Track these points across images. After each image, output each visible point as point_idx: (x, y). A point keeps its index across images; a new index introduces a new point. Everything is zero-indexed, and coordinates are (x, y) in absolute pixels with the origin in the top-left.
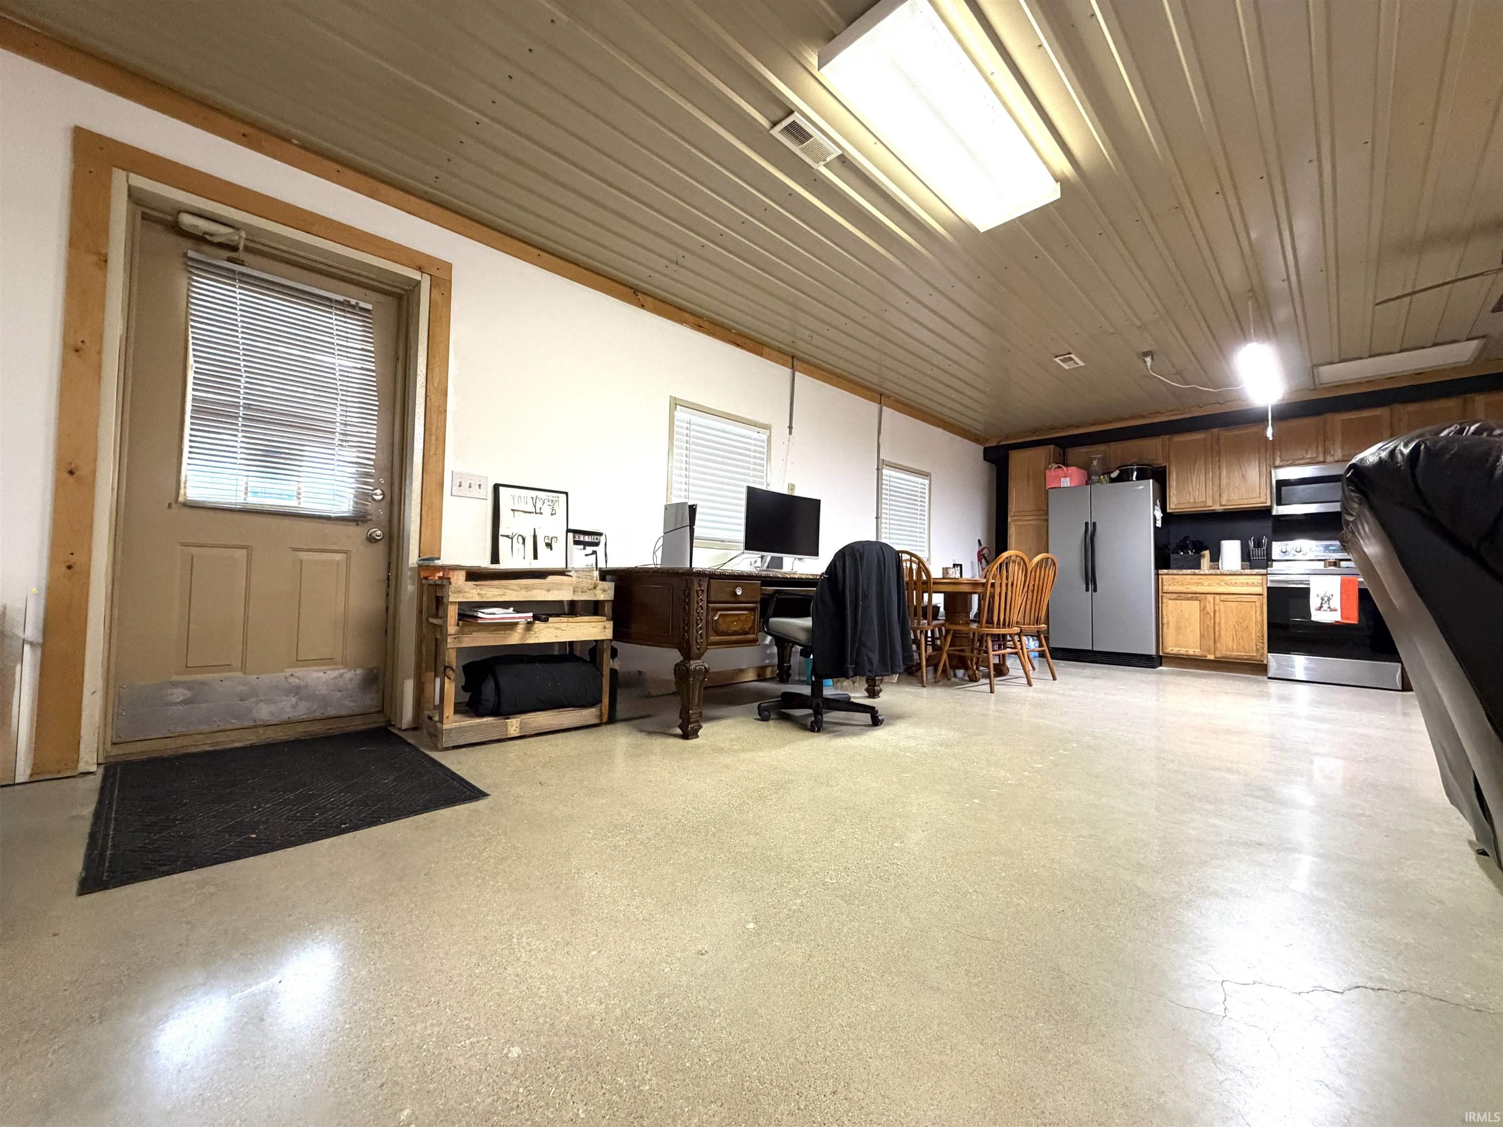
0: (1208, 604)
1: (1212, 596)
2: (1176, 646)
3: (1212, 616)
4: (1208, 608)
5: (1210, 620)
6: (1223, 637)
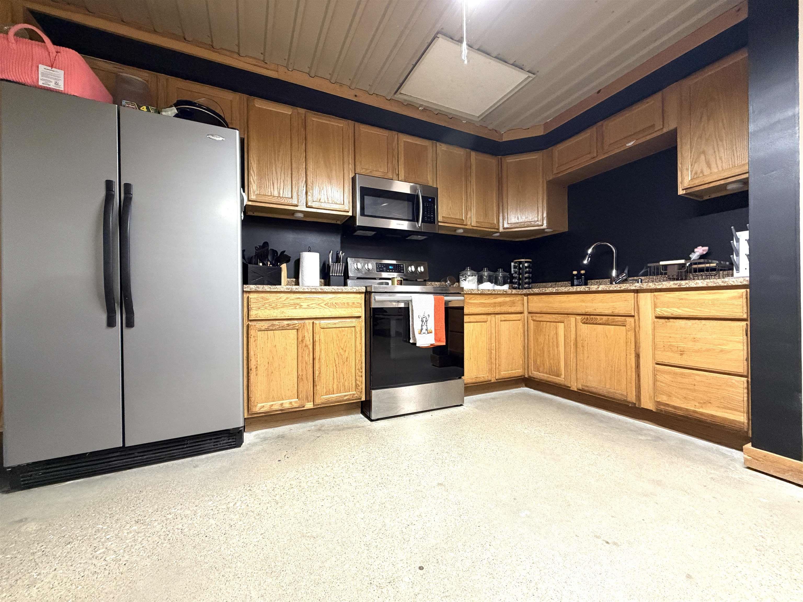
0: (306, 334)
1: (312, 321)
2: (267, 400)
3: (311, 350)
4: (307, 338)
5: (309, 354)
6: (323, 376)
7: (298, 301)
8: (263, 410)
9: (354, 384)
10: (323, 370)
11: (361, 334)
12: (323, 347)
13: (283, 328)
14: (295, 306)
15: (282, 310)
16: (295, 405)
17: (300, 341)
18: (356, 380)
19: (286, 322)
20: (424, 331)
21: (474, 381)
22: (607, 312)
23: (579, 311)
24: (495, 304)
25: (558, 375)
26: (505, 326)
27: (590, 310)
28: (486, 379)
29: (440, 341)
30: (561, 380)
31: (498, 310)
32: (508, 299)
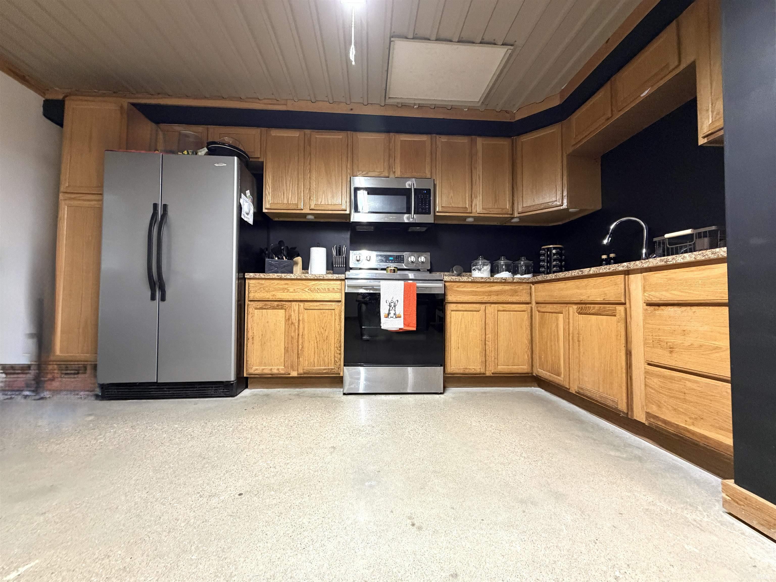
0: (292, 313)
1: (297, 303)
2: (260, 364)
3: (297, 327)
4: (293, 317)
5: (295, 331)
6: (306, 349)
7: (286, 286)
8: (256, 372)
9: (333, 360)
10: (306, 344)
11: (340, 316)
12: (306, 325)
13: (274, 308)
14: (284, 290)
15: (273, 293)
16: (282, 372)
17: (288, 319)
18: (335, 356)
19: (276, 303)
20: (392, 315)
21: (461, 371)
22: (599, 299)
23: (575, 299)
24: (490, 293)
25: (559, 375)
26: (503, 316)
27: (584, 298)
28: (478, 371)
30: (560, 380)
31: (494, 298)
32: (507, 287)
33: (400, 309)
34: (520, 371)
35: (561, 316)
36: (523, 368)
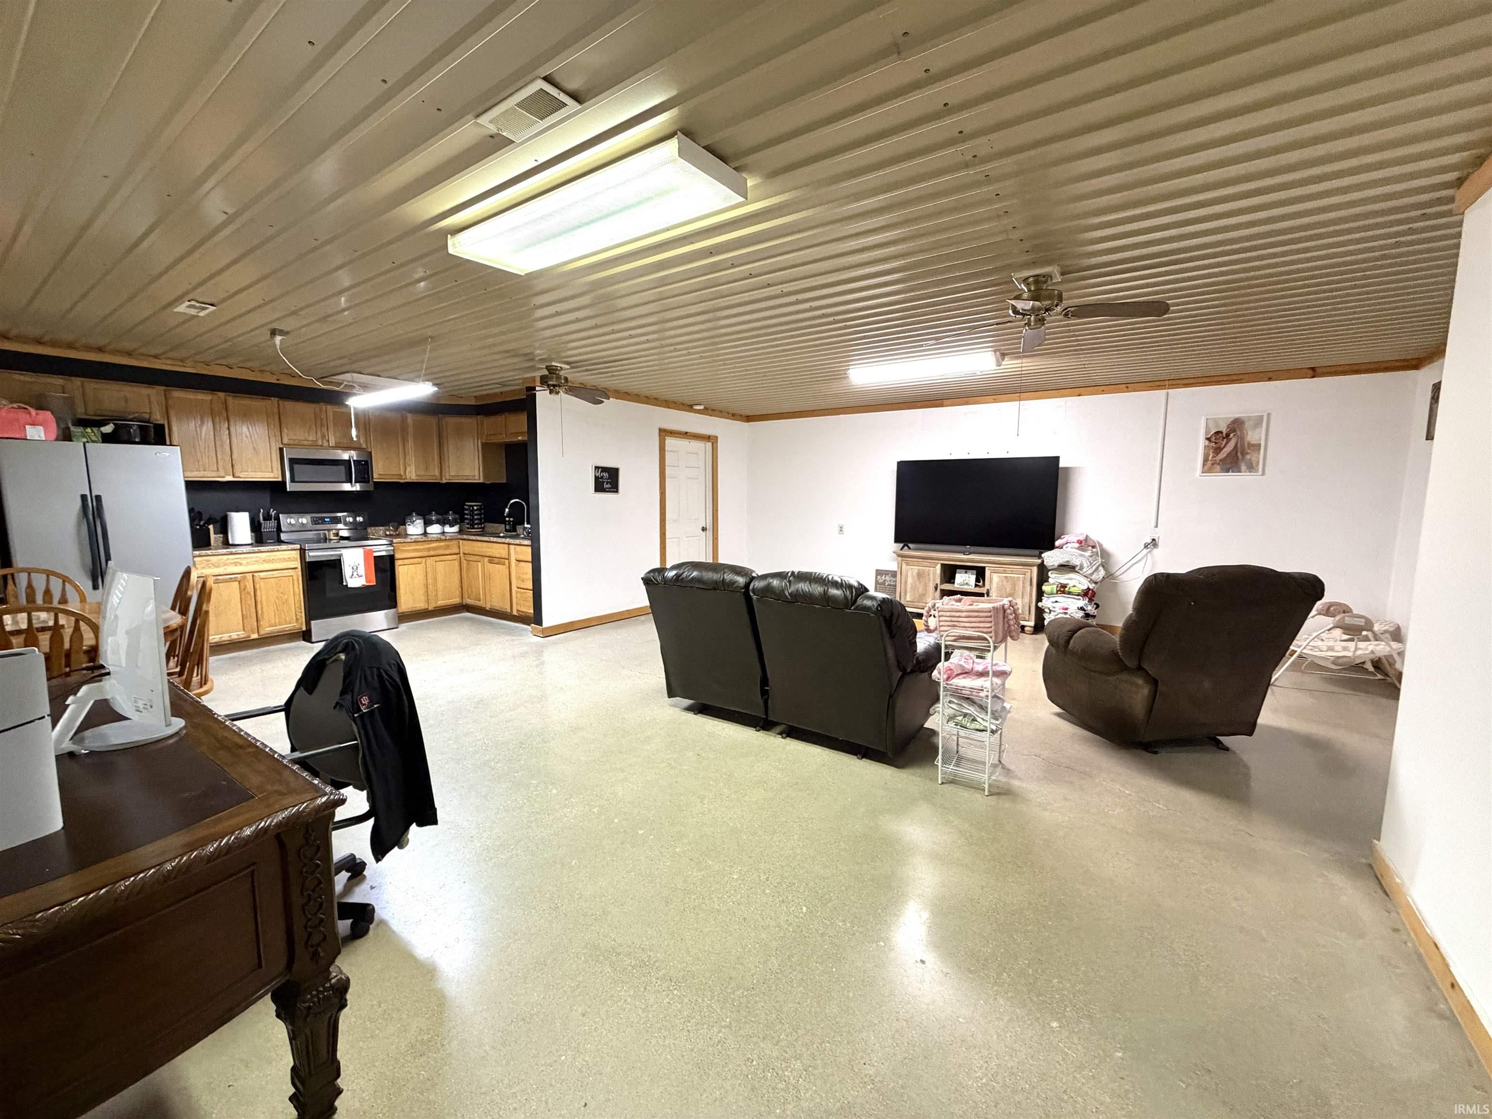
0: (247, 584)
1: (251, 574)
2: (217, 633)
3: (253, 595)
5: (251, 599)
6: (266, 613)
7: (238, 560)
9: (294, 618)
10: (265, 610)
11: (298, 580)
12: (264, 592)
13: (228, 581)
14: (235, 564)
16: (243, 636)
17: (242, 590)
18: (296, 615)
19: (230, 577)
20: (355, 576)
21: (410, 610)
22: (498, 556)
24: (429, 549)
25: (480, 601)
26: (440, 566)
27: (491, 554)
28: (423, 608)
29: (370, 582)
30: (481, 604)
31: (432, 553)
32: (442, 544)
33: (362, 570)
34: (454, 603)
35: (480, 563)
36: (456, 600)
